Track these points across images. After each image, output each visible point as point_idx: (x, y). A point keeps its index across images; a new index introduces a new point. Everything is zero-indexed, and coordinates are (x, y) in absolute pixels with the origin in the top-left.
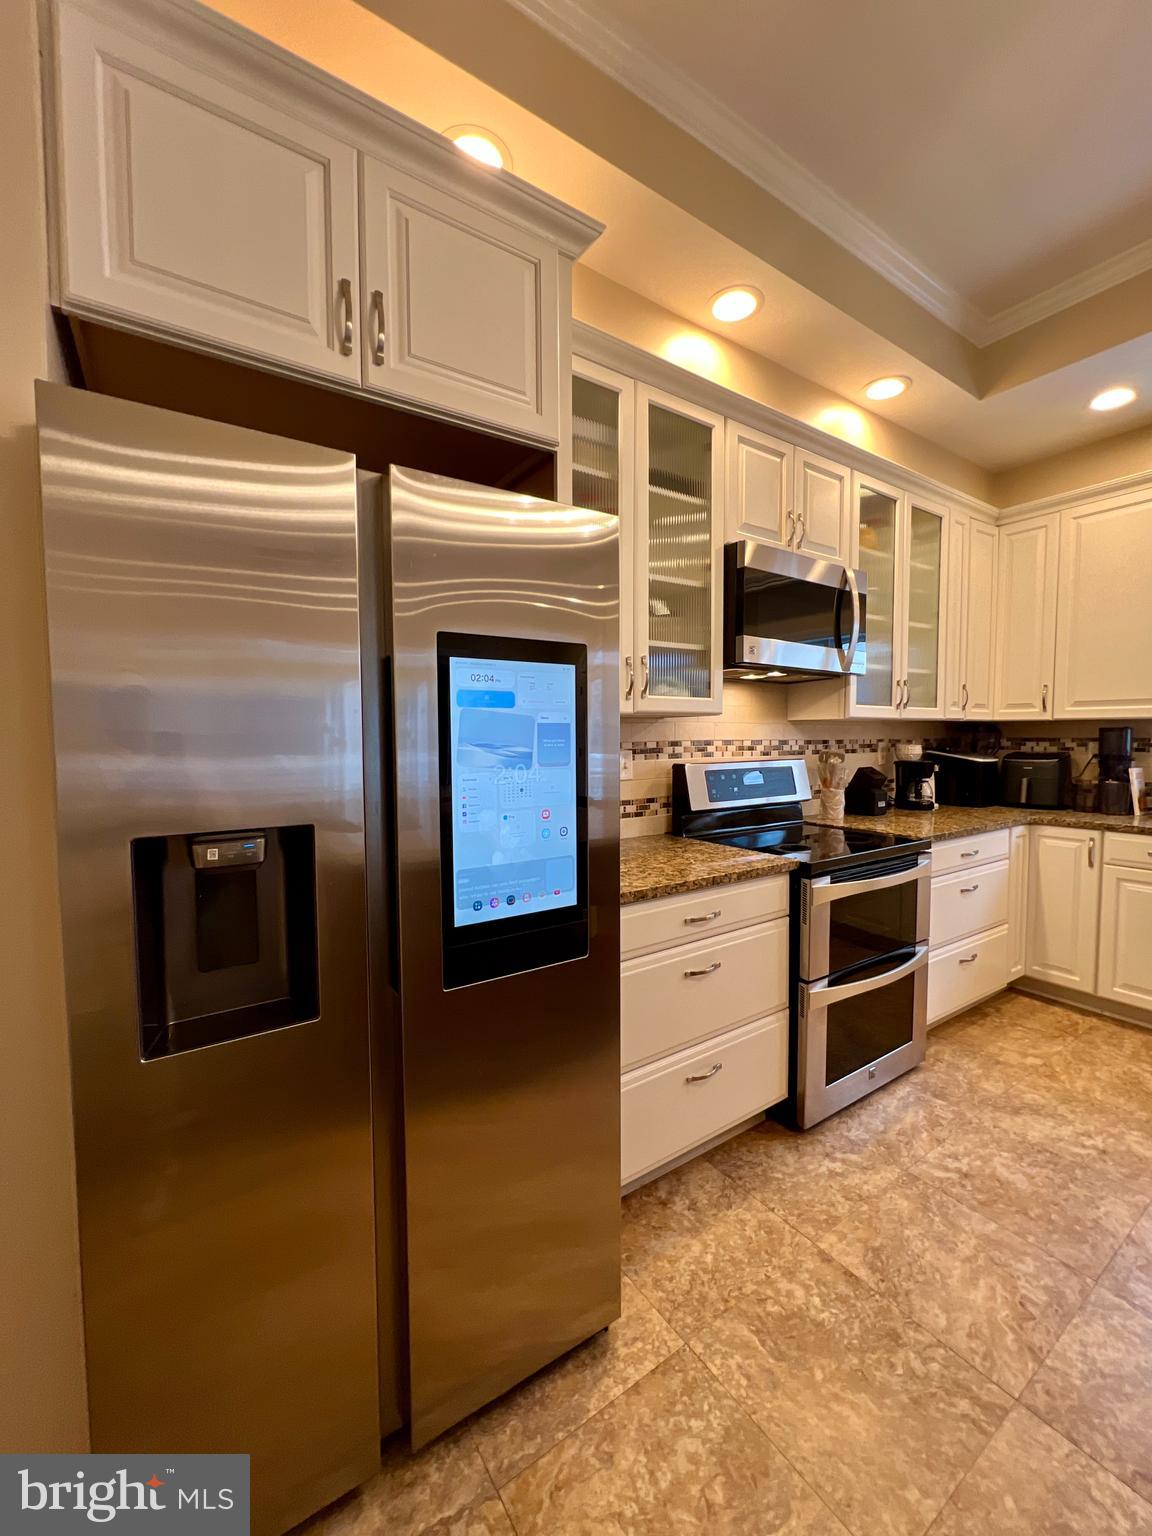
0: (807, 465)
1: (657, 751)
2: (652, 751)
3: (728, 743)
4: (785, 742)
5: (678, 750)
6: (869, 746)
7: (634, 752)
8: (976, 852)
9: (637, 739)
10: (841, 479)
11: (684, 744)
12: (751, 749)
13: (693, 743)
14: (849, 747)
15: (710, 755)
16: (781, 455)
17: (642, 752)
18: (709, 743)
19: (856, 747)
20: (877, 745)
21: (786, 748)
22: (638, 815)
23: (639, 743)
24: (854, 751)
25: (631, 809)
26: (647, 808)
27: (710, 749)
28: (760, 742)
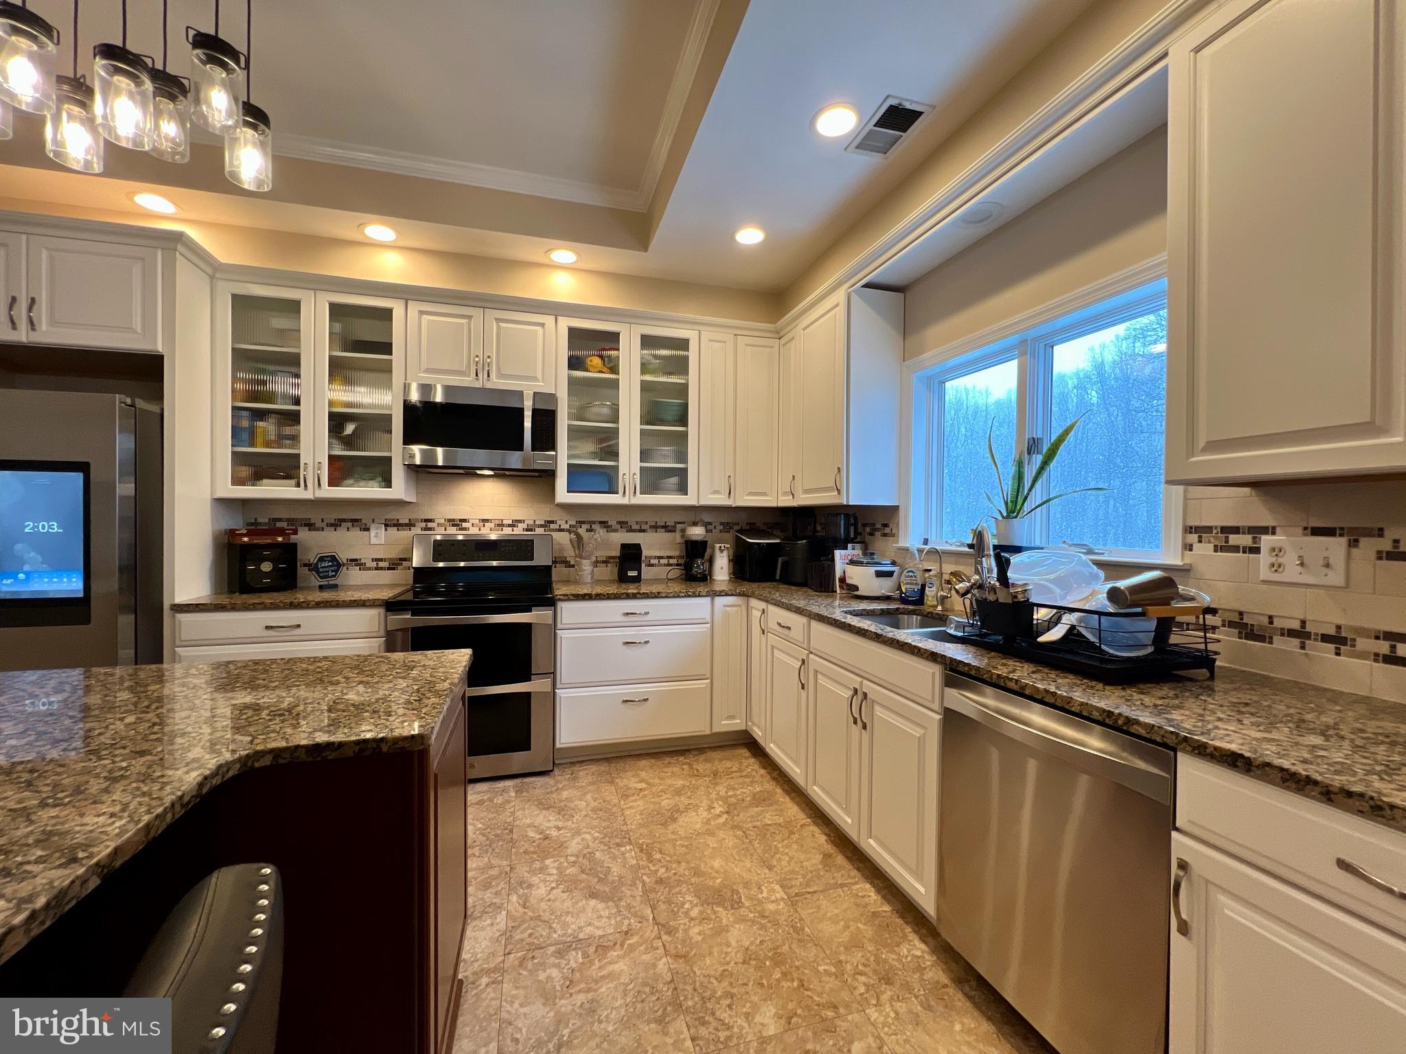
0: (498, 320)
1: (410, 525)
2: (406, 525)
3: (487, 521)
4: (552, 522)
5: (430, 525)
6: (663, 527)
7: (386, 525)
8: (647, 613)
9: (389, 516)
10: (543, 325)
11: (437, 521)
12: (509, 526)
13: (449, 520)
14: (635, 527)
15: (465, 529)
16: (470, 317)
17: (395, 525)
18: (464, 521)
19: (644, 527)
20: (675, 527)
21: (552, 526)
22: (389, 569)
23: (389, 520)
24: (644, 531)
25: (381, 564)
26: (398, 564)
27: (464, 525)
28: (520, 521)
